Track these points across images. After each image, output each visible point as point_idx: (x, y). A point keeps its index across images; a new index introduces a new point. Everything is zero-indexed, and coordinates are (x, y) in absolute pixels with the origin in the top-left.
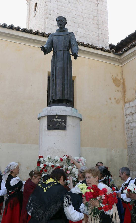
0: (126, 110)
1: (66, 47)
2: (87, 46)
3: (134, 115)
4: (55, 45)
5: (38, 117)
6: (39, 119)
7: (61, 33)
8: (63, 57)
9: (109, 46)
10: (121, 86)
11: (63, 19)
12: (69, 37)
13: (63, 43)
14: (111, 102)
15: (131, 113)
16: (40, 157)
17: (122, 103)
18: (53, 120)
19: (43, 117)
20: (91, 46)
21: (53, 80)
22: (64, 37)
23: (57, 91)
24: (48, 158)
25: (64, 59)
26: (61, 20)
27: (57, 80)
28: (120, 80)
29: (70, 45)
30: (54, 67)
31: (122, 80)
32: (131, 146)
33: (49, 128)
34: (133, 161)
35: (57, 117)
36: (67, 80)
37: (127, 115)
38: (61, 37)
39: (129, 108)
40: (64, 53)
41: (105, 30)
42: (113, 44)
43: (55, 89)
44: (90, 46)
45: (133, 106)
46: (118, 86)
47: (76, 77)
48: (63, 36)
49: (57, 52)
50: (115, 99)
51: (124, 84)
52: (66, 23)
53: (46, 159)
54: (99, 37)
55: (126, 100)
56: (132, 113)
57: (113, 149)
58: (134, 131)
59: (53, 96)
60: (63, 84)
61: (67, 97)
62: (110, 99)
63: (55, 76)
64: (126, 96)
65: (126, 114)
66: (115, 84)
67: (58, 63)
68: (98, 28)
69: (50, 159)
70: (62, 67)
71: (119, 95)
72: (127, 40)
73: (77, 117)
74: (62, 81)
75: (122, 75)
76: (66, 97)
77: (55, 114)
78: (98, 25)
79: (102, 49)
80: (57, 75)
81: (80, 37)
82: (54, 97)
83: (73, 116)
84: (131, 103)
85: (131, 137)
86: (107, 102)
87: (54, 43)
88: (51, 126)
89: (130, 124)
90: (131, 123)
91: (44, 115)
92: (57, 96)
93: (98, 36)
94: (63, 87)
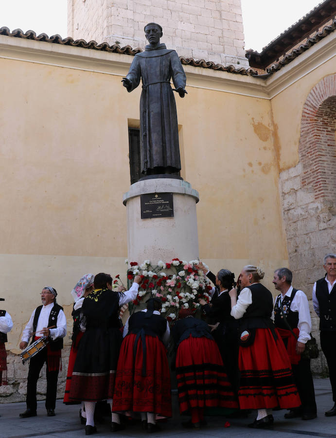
0: (282, 186)
1: (164, 77)
2: (200, 64)
3: (298, 193)
4: (144, 73)
5: (125, 199)
6: (125, 203)
7: (155, 53)
8: (159, 94)
9: (247, 56)
10: (271, 139)
11: (156, 28)
12: (169, 58)
13: (158, 69)
14: (253, 171)
15: (292, 191)
16: (133, 264)
17: (273, 172)
18: (151, 202)
19: (133, 198)
20: (207, 65)
21: (145, 136)
22: (159, 59)
23: (154, 153)
24: (147, 264)
25: (161, 98)
26: (153, 30)
27: (152, 135)
28: (268, 127)
29: (171, 73)
30: (146, 112)
31: (272, 127)
32: (295, 254)
33: (144, 216)
34: (302, 282)
35: (156, 196)
36: (170, 133)
37: (285, 194)
38: (154, 59)
39: (287, 180)
40: (161, 87)
41: (237, 22)
42: (254, 51)
43: (150, 151)
44: (205, 64)
45: (295, 177)
46: (265, 139)
47: (182, 125)
48: (157, 58)
49: (150, 86)
50: (260, 164)
51: (275, 135)
52: (162, 34)
53: (143, 265)
54: (223, 37)
55: (282, 166)
56: (294, 189)
57: (261, 262)
58: (299, 223)
59: (147, 163)
60: (163, 142)
61: (171, 164)
62: (250, 165)
63: (147, 128)
64: (281, 157)
65: (283, 193)
66: (258, 135)
67: (152, 106)
68: (221, 19)
69: (149, 266)
70: (160, 112)
71: (268, 156)
72: (283, 40)
73: (190, 196)
74: (161, 137)
75: (272, 117)
76: (169, 163)
77: (154, 192)
78: (220, 12)
79: (229, 70)
80: (151, 126)
81: (183, 40)
82: (149, 163)
83: (184, 195)
84: (292, 170)
85: (295, 236)
86: (244, 170)
87: (143, 71)
88: (148, 211)
89: (292, 211)
90: (293, 208)
91: (134, 195)
92: (155, 162)
93: (221, 35)
94: (163, 146)
